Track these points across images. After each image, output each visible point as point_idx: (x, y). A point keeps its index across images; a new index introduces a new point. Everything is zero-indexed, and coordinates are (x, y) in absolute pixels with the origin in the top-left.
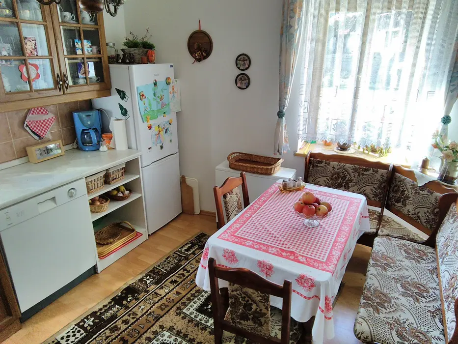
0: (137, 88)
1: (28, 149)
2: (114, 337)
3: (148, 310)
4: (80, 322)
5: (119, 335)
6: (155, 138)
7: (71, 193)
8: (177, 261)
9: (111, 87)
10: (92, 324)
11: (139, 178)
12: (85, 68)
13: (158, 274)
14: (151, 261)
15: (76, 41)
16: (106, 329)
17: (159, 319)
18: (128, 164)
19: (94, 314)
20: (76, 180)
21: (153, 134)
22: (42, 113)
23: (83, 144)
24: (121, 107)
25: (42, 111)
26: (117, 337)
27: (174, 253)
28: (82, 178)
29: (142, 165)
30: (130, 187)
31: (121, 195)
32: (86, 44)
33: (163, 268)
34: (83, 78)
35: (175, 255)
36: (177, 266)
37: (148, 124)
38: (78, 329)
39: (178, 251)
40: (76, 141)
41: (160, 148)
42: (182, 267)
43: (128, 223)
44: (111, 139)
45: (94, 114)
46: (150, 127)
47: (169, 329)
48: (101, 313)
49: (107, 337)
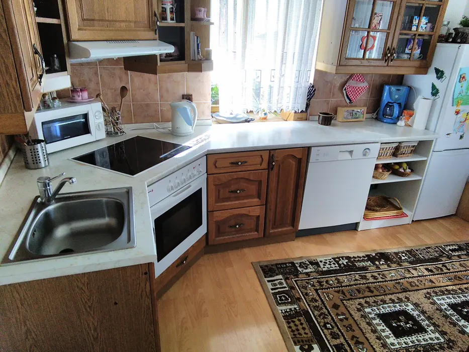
0: (461, 69)
1: (339, 109)
2: (362, 282)
3: (398, 280)
4: (336, 258)
5: (367, 283)
6: (458, 125)
7: (366, 152)
8: (438, 255)
9: (430, 66)
10: (345, 264)
11: (426, 160)
12: (413, 44)
13: (414, 256)
14: (409, 243)
15: (416, 17)
16: (357, 274)
17: (407, 291)
18: (421, 143)
19: (348, 258)
20: (373, 143)
21: (458, 120)
22: (360, 80)
23: (383, 115)
24: (434, 87)
25: (360, 78)
26: (365, 284)
27: (437, 247)
28: (377, 142)
29: (433, 149)
30: (413, 167)
31: (403, 171)
32: (424, 20)
33: (420, 254)
34: (408, 54)
35: (437, 249)
36: (436, 259)
37: (457, 108)
38: (334, 262)
39: (441, 247)
40: (376, 112)
41: (459, 137)
42: (441, 262)
43: (398, 200)
44: (411, 116)
45: (403, 89)
46: (457, 113)
47: (414, 304)
48: (354, 260)
49: (356, 280)
